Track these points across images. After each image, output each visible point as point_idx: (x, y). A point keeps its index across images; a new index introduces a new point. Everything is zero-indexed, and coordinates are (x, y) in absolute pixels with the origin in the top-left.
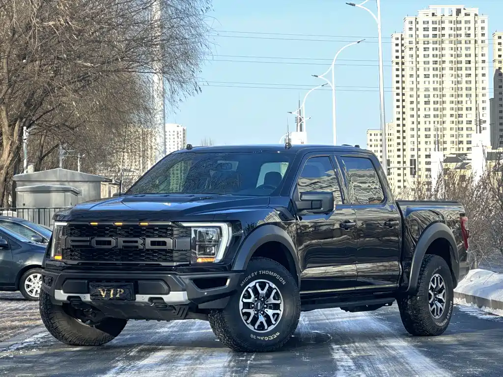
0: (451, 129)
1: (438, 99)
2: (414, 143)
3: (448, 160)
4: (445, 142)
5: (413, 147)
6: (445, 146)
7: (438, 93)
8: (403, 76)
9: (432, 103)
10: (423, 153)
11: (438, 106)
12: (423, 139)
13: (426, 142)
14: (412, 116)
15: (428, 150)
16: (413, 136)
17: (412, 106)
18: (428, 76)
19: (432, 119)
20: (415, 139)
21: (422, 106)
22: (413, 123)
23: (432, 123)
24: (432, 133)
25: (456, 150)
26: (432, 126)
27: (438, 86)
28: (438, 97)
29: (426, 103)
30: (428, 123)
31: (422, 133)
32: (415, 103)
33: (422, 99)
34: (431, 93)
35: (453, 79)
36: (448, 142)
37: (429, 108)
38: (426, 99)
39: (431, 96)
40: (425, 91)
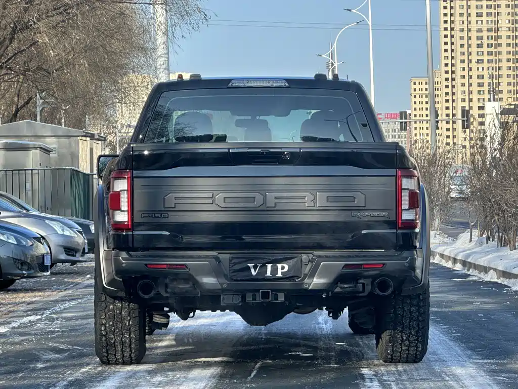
0: (508, 76)
1: (493, 42)
2: (465, 93)
3: (504, 112)
4: (501, 92)
5: (464, 97)
6: (501, 96)
7: (493, 34)
8: (452, 15)
9: (485, 45)
10: (475, 105)
11: (493, 49)
12: (475, 88)
13: (479, 92)
14: (463, 61)
15: (481, 100)
16: (463, 85)
17: (463, 50)
18: (481, 14)
19: (486, 65)
20: (466, 88)
21: (474, 49)
22: (464, 69)
23: (486, 69)
24: (486, 81)
25: (514, 101)
26: (485, 73)
27: (492, 26)
28: (492, 38)
29: (479, 46)
30: (481, 69)
31: (475, 81)
32: (466, 46)
33: (474, 42)
34: (485, 34)
35: (510, 18)
36: (505, 92)
37: (483, 52)
38: (479, 42)
39: (485, 38)
40: (477, 32)
